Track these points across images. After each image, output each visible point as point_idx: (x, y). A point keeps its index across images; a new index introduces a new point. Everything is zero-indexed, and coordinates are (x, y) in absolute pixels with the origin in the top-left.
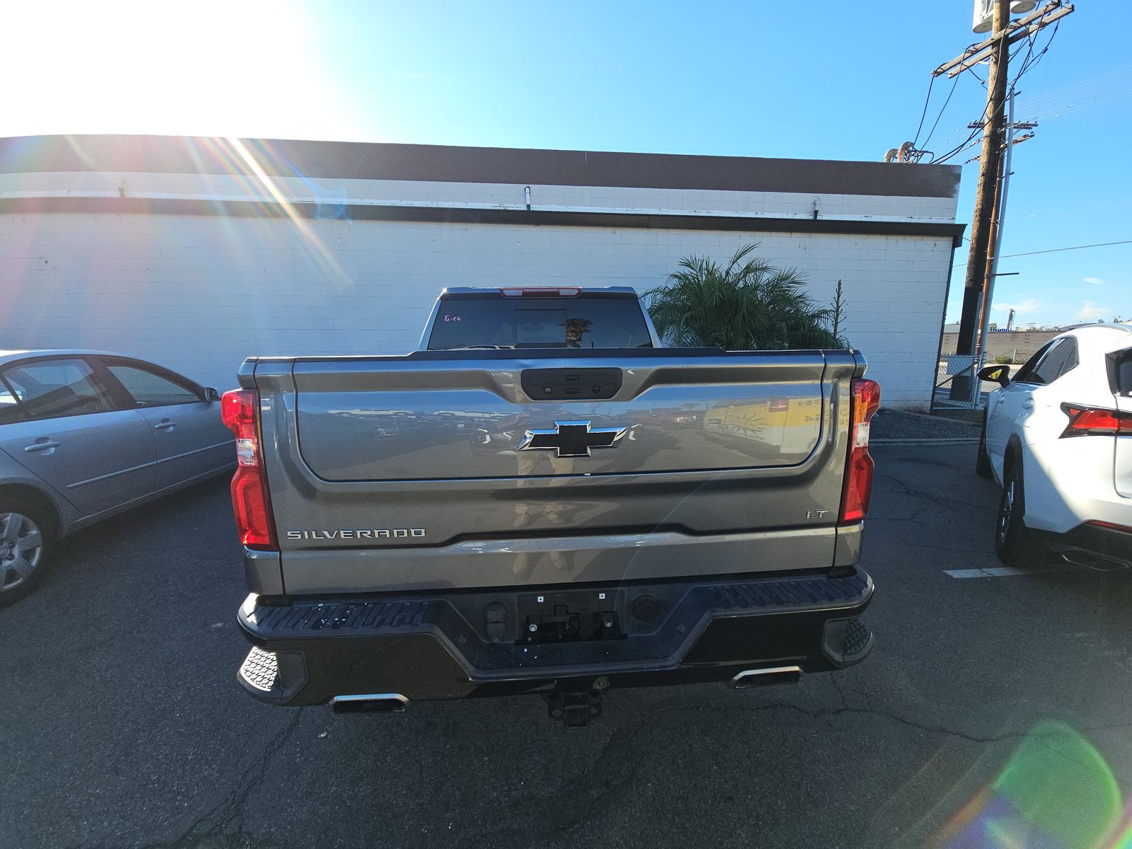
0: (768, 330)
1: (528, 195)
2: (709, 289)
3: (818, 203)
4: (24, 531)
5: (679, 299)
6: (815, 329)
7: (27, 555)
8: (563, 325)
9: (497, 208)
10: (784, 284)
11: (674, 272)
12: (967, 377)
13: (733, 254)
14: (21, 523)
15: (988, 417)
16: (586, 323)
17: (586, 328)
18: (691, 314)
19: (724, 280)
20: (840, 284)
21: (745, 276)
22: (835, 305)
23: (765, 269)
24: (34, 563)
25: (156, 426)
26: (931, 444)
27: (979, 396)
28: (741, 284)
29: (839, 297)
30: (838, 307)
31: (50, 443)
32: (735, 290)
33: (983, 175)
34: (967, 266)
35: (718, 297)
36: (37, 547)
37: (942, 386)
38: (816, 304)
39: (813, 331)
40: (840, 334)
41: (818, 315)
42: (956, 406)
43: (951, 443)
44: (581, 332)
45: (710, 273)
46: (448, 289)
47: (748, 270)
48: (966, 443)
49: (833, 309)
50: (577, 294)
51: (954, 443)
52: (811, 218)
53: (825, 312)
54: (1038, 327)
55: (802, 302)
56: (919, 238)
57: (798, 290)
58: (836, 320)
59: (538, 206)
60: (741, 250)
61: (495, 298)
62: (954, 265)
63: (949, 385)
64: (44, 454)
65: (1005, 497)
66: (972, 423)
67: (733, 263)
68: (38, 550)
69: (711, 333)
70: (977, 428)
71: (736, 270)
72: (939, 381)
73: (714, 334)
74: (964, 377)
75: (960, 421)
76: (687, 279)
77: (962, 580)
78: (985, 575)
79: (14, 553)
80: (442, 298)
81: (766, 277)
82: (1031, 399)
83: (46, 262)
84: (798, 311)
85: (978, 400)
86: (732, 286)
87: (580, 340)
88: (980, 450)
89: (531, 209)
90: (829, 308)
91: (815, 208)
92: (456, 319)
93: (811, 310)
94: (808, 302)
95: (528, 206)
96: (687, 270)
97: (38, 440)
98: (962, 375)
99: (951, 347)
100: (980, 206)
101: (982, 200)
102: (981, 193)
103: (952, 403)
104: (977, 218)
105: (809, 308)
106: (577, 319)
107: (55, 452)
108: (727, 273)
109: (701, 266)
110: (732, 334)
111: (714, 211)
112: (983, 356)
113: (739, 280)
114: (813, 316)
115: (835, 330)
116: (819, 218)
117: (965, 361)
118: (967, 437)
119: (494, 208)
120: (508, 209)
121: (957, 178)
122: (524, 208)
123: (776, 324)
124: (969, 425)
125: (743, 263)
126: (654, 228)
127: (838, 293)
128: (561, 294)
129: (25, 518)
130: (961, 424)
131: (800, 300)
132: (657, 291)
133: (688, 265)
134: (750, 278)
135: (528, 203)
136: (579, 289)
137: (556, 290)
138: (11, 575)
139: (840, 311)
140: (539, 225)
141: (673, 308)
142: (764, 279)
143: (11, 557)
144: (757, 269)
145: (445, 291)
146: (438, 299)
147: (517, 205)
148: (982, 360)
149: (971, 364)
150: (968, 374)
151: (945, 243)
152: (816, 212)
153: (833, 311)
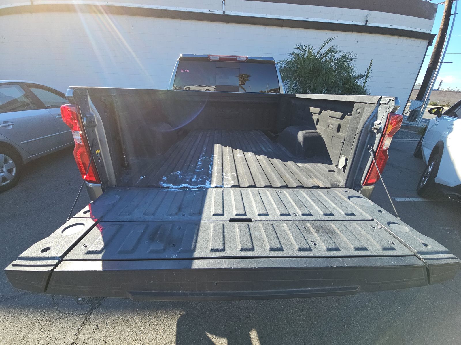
0: (333, 83)
1: (224, 5)
2: (308, 61)
3: (369, 16)
4: (6, 161)
5: (293, 66)
6: (355, 85)
7: (10, 171)
8: (237, 76)
9: (208, 12)
10: (345, 60)
11: (292, 52)
12: (418, 111)
13: (322, 44)
14: (4, 157)
15: (427, 130)
16: (248, 76)
17: (248, 79)
18: (298, 74)
19: (316, 57)
20: (371, 61)
21: (326, 55)
22: (367, 72)
23: (336, 52)
24: (13, 174)
25: (56, 117)
26: (395, 141)
27: (421, 120)
28: (324, 60)
29: (369, 68)
30: (368, 73)
31: (9, 123)
32: (321, 63)
33: (445, 11)
34: (431, 56)
35: (311, 66)
36: (14, 168)
37: (405, 115)
38: (358, 71)
39: (354, 85)
40: (366, 87)
41: (357, 77)
42: (409, 124)
43: (404, 141)
44: (245, 81)
45: (309, 52)
46: (183, 55)
47: (329, 51)
48: (412, 141)
49: (365, 74)
50: (246, 61)
51: (406, 141)
52: (364, 24)
53: (362, 76)
54: (450, 89)
55: (351, 70)
56: (413, 39)
57: (351, 64)
58: (366, 80)
59: (229, 12)
60: (326, 41)
61: (205, 60)
62: (426, 55)
63: (408, 114)
64: (8, 128)
65: (427, 167)
66: (415, 132)
67: (322, 48)
68: (14, 169)
69: (306, 84)
70: (417, 135)
71: (323, 51)
72: (405, 112)
73: (308, 84)
74: (416, 111)
75: (409, 131)
76: (298, 56)
77: (400, 202)
78: (410, 200)
79: (4, 170)
80: (180, 59)
81: (337, 56)
82: (453, 125)
83: (5, 39)
84: (349, 74)
85: (420, 122)
86: (319, 60)
87: (244, 84)
88: (418, 145)
89: (225, 14)
90: (364, 74)
91: (367, 18)
92: (187, 71)
93: (355, 74)
94: (354, 70)
95: (224, 12)
96: (298, 51)
97: (5, 122)
98: (416, 110)
99: (414, 96)
100: (442, 27)
101: (444, 24)
102: (444, 20)
103: (408, 122)
104: (440, 32)
105: (354, 73)
106: (243, 74)
107: (12, 128)
108: (318, 53)
109: (305, 49)
110: (316, 85)
111: (316, 18)
112: (428, 102)
113: (324, 57)
114: (356, 78)
115: (364, 85)
116: (368, 25)
117: (419, 103)
118: (412, 139)
119: (207, 12)
120: (214, 13)
121: (436, 10)
122: (221, 13)
123: (338, 81)
124: (413, 133)
125: (327, 47)
126: (285, 27)
127: (370, 66)
128: (238, 60)
129: (5, 156)
130: (410, 133)
131: (351, 69)
132: (283, 61)
133: (299, 49)
134: (329, 56)
135: (224, 10)
136: (247, 58)
137: (236, 57)
138: (4, 179)
139: (368, 75)
140: (229, 23)
141: (290, 71)
142: (335, 57)
143: (3, 172)
144: (333, 52)
145: (181, 55)
146: (178, 60)
147: (218, 11)
148: (427, 103)
149: (421, 105)
150: (418, 109)
151: (425, 43)
152: (367, 21)
153: (365, 75)
